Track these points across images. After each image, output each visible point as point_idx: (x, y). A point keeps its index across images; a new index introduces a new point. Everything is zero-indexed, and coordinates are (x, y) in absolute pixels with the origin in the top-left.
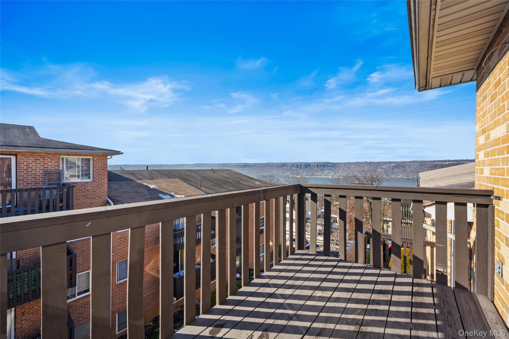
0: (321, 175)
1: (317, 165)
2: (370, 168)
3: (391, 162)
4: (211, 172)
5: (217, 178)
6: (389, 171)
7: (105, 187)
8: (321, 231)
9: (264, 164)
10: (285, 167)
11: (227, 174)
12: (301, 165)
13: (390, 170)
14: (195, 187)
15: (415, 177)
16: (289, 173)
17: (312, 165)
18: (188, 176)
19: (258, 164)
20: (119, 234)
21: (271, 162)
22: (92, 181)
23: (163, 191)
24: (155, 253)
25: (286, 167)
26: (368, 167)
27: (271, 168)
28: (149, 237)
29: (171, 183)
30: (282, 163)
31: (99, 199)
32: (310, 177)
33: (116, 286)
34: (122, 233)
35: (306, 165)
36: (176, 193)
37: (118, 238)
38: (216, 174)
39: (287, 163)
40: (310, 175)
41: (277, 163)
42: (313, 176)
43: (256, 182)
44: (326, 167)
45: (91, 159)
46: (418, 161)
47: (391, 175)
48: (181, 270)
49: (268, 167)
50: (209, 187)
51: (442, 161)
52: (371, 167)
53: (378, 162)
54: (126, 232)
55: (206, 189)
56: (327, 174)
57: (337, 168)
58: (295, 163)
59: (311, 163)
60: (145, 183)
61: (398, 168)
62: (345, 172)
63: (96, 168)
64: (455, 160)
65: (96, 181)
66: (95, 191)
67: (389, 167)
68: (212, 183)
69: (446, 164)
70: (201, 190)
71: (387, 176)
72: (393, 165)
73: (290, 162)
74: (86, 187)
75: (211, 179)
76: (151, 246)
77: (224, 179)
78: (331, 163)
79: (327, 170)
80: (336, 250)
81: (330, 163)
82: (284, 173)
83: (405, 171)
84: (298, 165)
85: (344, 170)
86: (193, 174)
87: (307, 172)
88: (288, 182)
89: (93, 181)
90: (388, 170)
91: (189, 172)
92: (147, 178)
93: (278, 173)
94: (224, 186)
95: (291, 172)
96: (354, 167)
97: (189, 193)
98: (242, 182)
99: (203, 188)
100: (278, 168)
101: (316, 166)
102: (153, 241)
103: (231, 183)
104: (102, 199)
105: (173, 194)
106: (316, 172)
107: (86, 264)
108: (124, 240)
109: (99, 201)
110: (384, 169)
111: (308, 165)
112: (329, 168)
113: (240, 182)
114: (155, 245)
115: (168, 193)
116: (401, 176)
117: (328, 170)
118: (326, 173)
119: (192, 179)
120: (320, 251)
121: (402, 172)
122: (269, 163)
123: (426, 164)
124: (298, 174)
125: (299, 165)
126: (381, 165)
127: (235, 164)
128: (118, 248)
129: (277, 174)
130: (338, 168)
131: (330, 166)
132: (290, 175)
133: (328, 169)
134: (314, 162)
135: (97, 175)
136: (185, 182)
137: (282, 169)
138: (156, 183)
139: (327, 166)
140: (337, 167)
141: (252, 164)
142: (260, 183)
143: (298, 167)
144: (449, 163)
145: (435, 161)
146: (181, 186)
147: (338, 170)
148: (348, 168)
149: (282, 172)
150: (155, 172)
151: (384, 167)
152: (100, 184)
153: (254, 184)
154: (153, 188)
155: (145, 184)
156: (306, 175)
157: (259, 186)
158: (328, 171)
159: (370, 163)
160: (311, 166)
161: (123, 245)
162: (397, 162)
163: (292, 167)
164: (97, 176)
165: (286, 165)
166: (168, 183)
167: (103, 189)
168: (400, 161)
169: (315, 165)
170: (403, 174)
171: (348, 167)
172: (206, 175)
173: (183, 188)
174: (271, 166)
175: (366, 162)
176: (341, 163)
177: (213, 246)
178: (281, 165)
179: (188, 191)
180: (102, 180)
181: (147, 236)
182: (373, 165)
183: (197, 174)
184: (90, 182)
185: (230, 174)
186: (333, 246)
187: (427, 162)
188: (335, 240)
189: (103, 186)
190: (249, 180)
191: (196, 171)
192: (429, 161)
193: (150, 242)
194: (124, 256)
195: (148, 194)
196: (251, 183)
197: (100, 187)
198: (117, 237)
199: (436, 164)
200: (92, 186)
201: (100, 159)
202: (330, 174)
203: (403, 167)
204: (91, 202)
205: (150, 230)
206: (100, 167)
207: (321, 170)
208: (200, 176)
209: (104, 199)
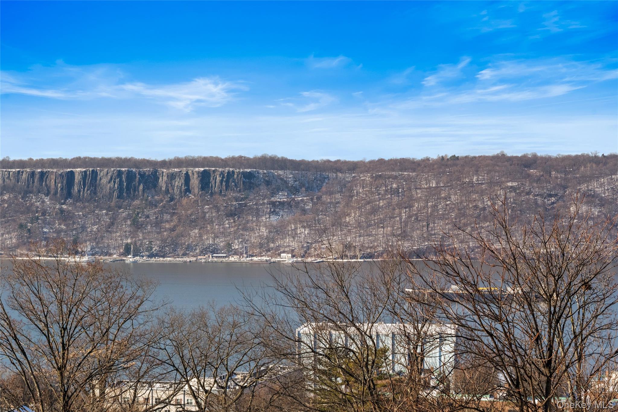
0: (229, 250)
1: (205, 177)
2: (523, 198)
16: (10, 239)
17: (172, 177)
26: (513, 189)
32: (153, 260)
40: (155, 249)
42: (174, 253)
44: (264, 190)
52: (527, 188)
53: (568, 158)
56: (269, 240)
57: (326, 198)
58: (54, 163)
59: (164, 164)
62: (381, 223)
78: (292, 162)
79: (267, 209)
84: (71, 174)
85: (375, 211)
87: (137, 226)
95: (21, 226)
101: (195, 182)
106: (193, 223)
110: (601, 199)
111: (142, 175)
112: (281, 197)
117: (274, 213)
118: (264, 231)
125: (78, 178)
130: (338, 197)
131: (284, 185)
133: (276, 208)
140: (331, 193)
143: (69, 195)
147: (340, 208)
148: (395, 199)
151: (599, 190)
156: (127, 251)
158: (274, 219)
160: (162, 182)
163: (26, 193)
169: (187, 176)
171: (396, 192)
182: (538, 180)
202: (287, 241)
207: (231, 214)
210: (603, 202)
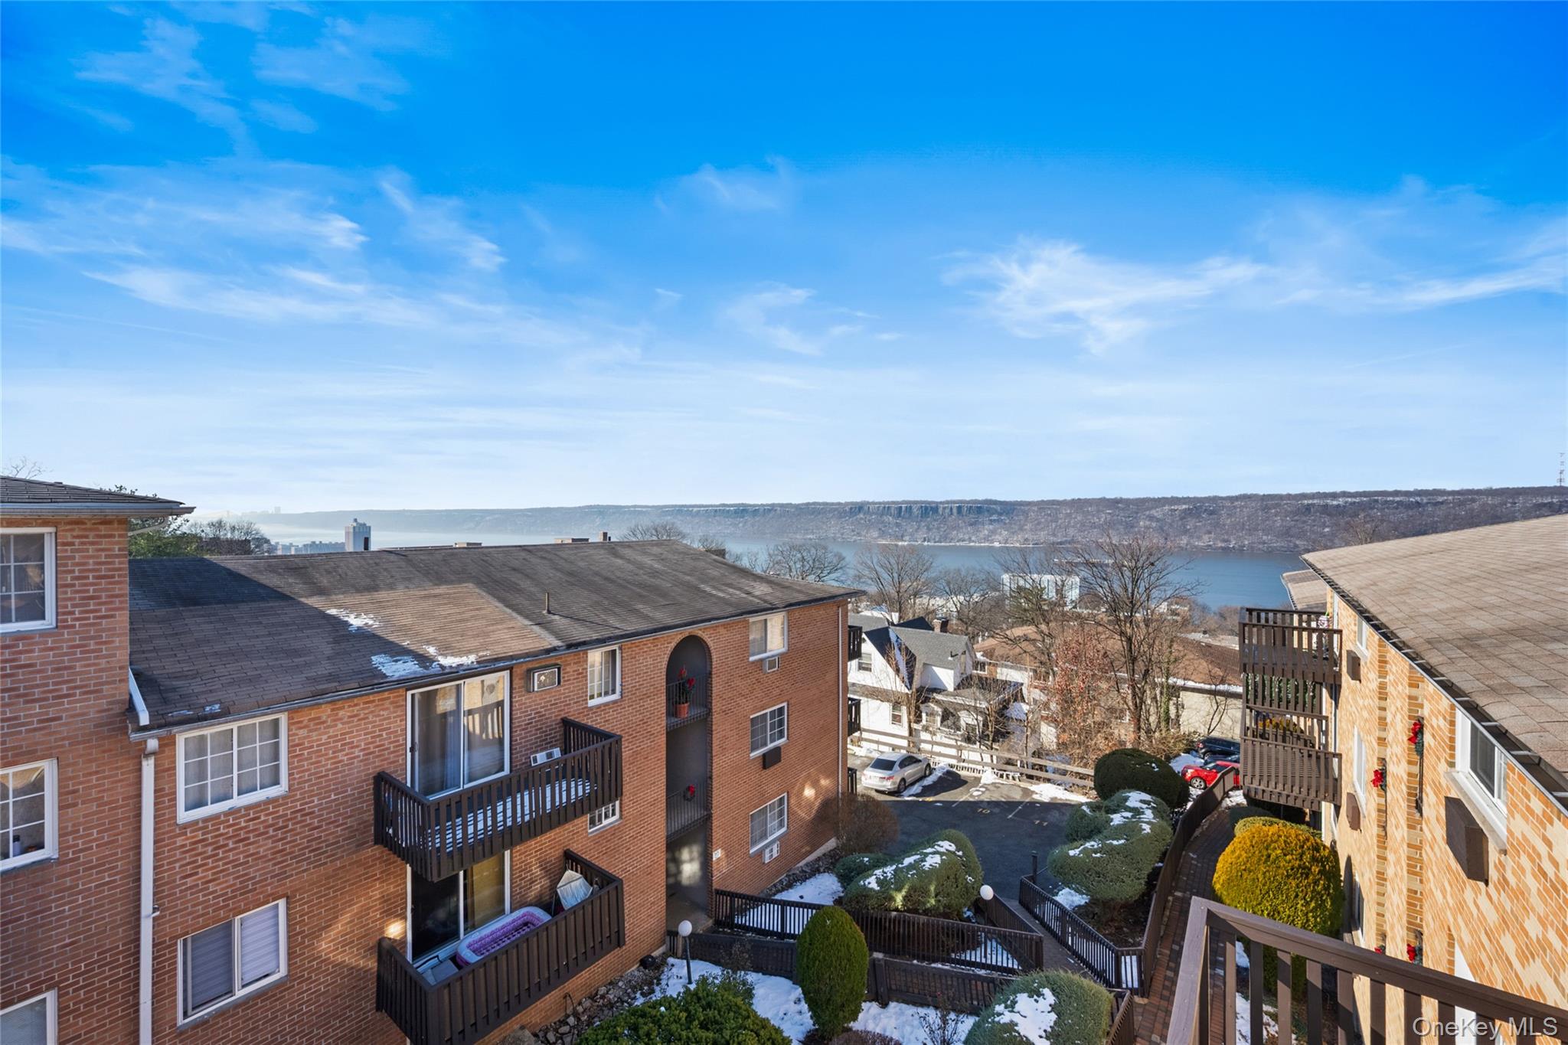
0: (970, 540)
1: (959, 508)
2: (1115, 518)
3: (1177, 498)
4: (602, 552)
5: (618, 574)
6: (1170, 524)
7: (117, 648)
8: (974, 730)
9: (797, 507)
10: (861, 516)
11: (661, 559)
12: (909, 509)
13: (1173, 521)
14: (527, 617)
15: (1246, 543)
16: (875, 534)
17: (944, 508)
18: (514, 569)
19: (782, 506)
20: (188, 830)
21: (821, 501)
22: (54, 625)
23: (396, 640)
24: (353, 884)
25: (864, 514)
26: (1110, 514)
27: (820, 516)
28: (327, 824)
29: (439, 605)
30: (852, 503)
31: (88, 700)
33: (176, 1037)
34: (201, 825)
35: (926, 508)
36: (446, 649)
37: (184, 846)
38: (619, 561)
39: (868, 503)
40: (937, 539)
41: (839, 504)
42: (945, 541)
43: (757, 585)
44: (986, 514)
45: (46, 538)
46: (1256, 496)
47: (1176, 536)
48: (465, 930)
49: (813, 514)
50: (583, 614)
51: (1325, 495)
52: (1117, 513)
54: (222, 818)
55: (567, 621)
56: (989, 536)
57: (1016, 518)
58: (893, 503)
59: (941, 503)
60: (335, 607)
61: (1198, 516)
62: (1042, 529)
63: (73, 571)
64: (1364, 492)
65: (74, 626)
66: (66, 668)
67: (1172, 515)
68: (595, 597)
69: (1335, 503)
70: (547, 629)
71: (1166, 539)
72: (1184, 507)
73: (876, 501)
74: (21, 652)
75: (597, 579)
76: (337, 859)
77: (645, 577)
78: (1000, 502)
79: (988, 522)
80: (1023, 796)
81: (996, 502)
82: (859, 534)
83: (1217, 525)
84: (901, 508)
85: (1039, 524)
86: (534, 560)
87: (929, 529)
88: (869, 567)
89: (57, 627)
90: (1169, 521)
91: (523, 554)
92: (353, 586)
93: (842, 534)
94: (640, 606)
95: (880, 529)
96: (1069, 515)
97: (497, 642)
98: (708, 589)
99: (557, 617)
100: (840, 517)
101: (955, 510)
102: (344, 840)
103: (664, 594)
104: (105, 697)
105: (431, 650)
106: (954, 528)
107: (26, 972)
108: (215, 849)
109: (87, 707)
111: (931, 507)
112: (994, 517)
113: (698, 589)
114: (354, 853)
115: (413, 647)
116: (1205, 541)
117: (991, 524)
118: (986, 532)
119: (525, 584)
120: (971, 799)
121: (1209, 528)
122: (814, 503)
123: (1278, 505)
124: (902, 536)
125: (903, 509)
126: (1150, 509)
127: (712, 506)
128: (185, 883)
129: (838, 535)
130: (1022, 517)
131: (996, 512)
132: (878, 537)
133: (992, 522)
134: (949, 499)
135: (77, 602)
136: (494, 596)
137: (852, 523)
138: (377, 608)
139: (991, 512)
140: (1018, 515)
141: (762, 505)
142: (770, 590)
143: (900, 516)
144: (1346, 502)
145: (1304, 496)
146: (473, 613)
147: (1022, 522)
148: (1049, 519)
149: (853, 531)
150: (392, 557)
151: (1156, 514)
152: (92, 638)
153: (748, 593)
154: (359, 628)
155: (333, 612)
156: (925, 540)
157: (765, 601)
158: (991, 527)
159: (1115, 503)
160: (940, 510)
161: (207, 870)
162: (1194, 498)
163: (882, 515)
164: (74, 606)
165: (866, 508)
166: (425, 605)
167: (105, 657)
168: (1203, 496)
169: (951, 508)
170: (1212, 535)
171: (1050, 515)
172: (582, 564)
173: (477, 623)
174: (819, 513)
175: (1103, 500)
176: (1029, 504)
177: (595, 825)
178: (851, 508)
179: (494, 637)
180: (104, 621)
181: (319, 822)
183: (550, 560)
184: (43, 633)
185: (670, 556)
186: (1013, 782)
187: (1281, 497)
188: (1019, 763)
189: (105, 643)
190: (734, 578)
191: (547, 551)
192: (1289, 496)
193: (333, 844)
194: (214, 911)
195: (329, 658)
196: (738, 592)
197: (94, 651)
198: (179, 841)
199: (1308, 505)
200: (51, 649)
201: (92, 534)
202: (997, 537)
203: (1212, 513)
204: (47, 713)
205: (333, 797)
206: (91, 567)
207: (971, 525)
208: (557, 570)
209: (114, 695)
210: (1158, 520)
